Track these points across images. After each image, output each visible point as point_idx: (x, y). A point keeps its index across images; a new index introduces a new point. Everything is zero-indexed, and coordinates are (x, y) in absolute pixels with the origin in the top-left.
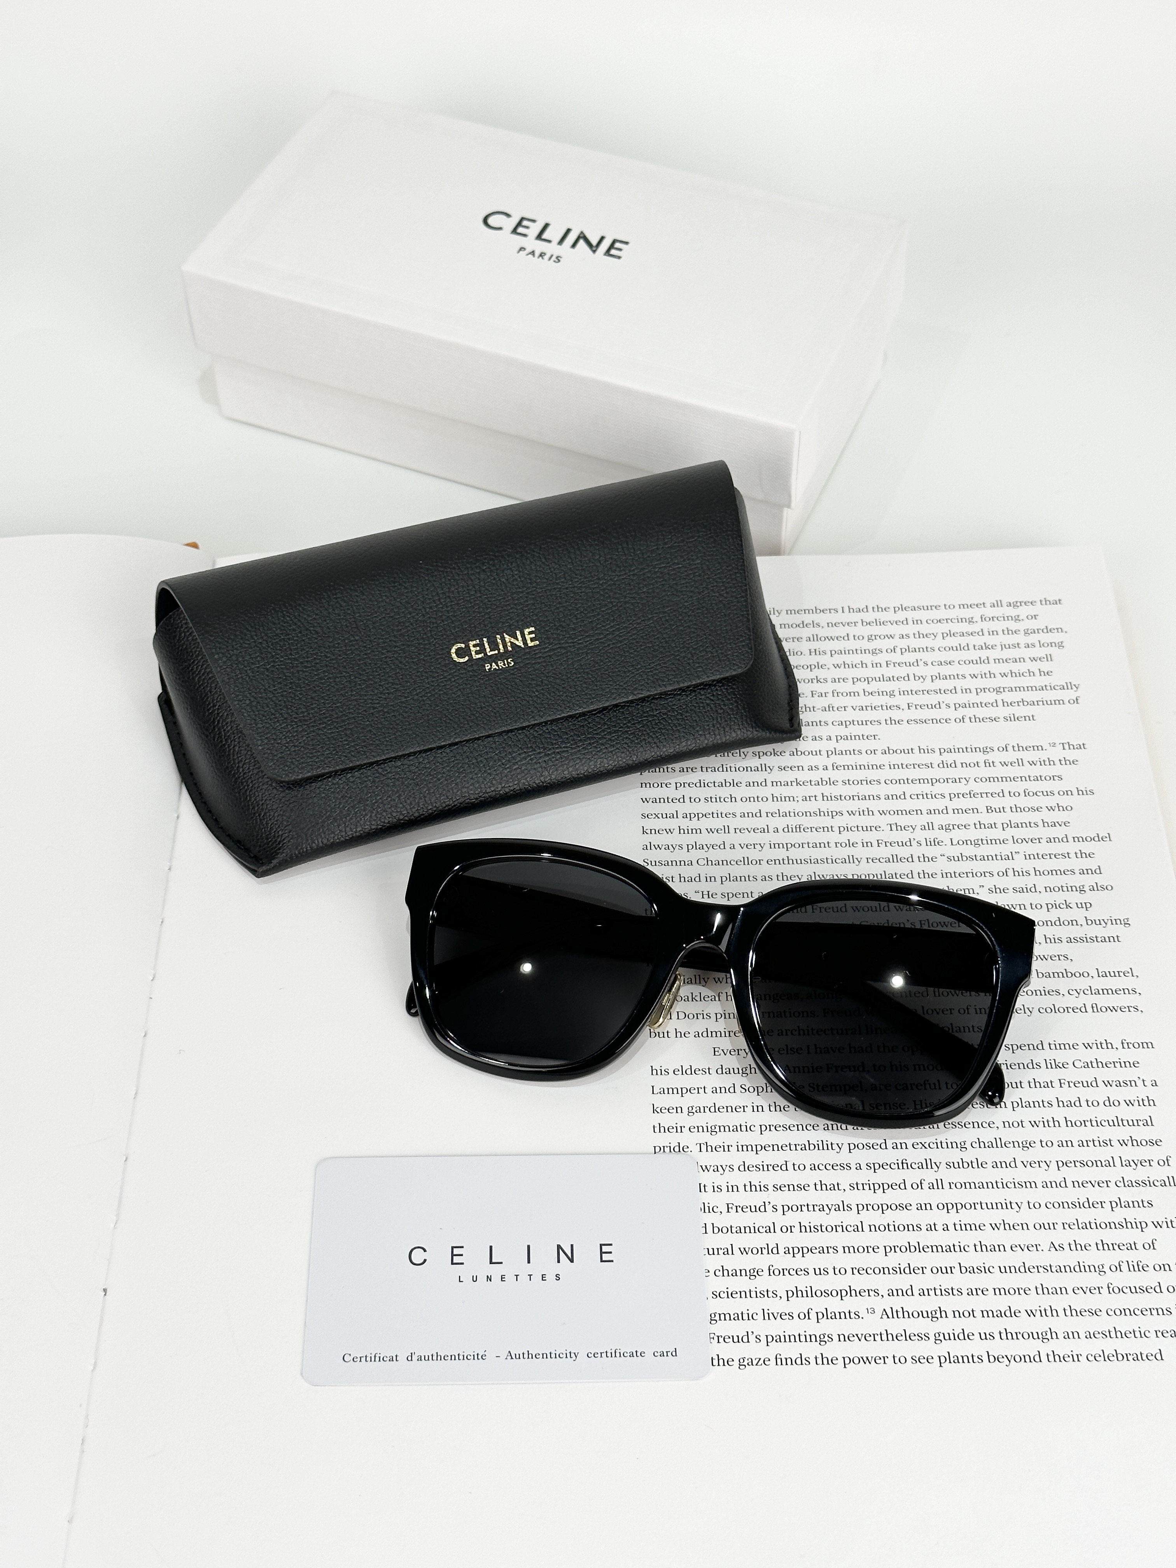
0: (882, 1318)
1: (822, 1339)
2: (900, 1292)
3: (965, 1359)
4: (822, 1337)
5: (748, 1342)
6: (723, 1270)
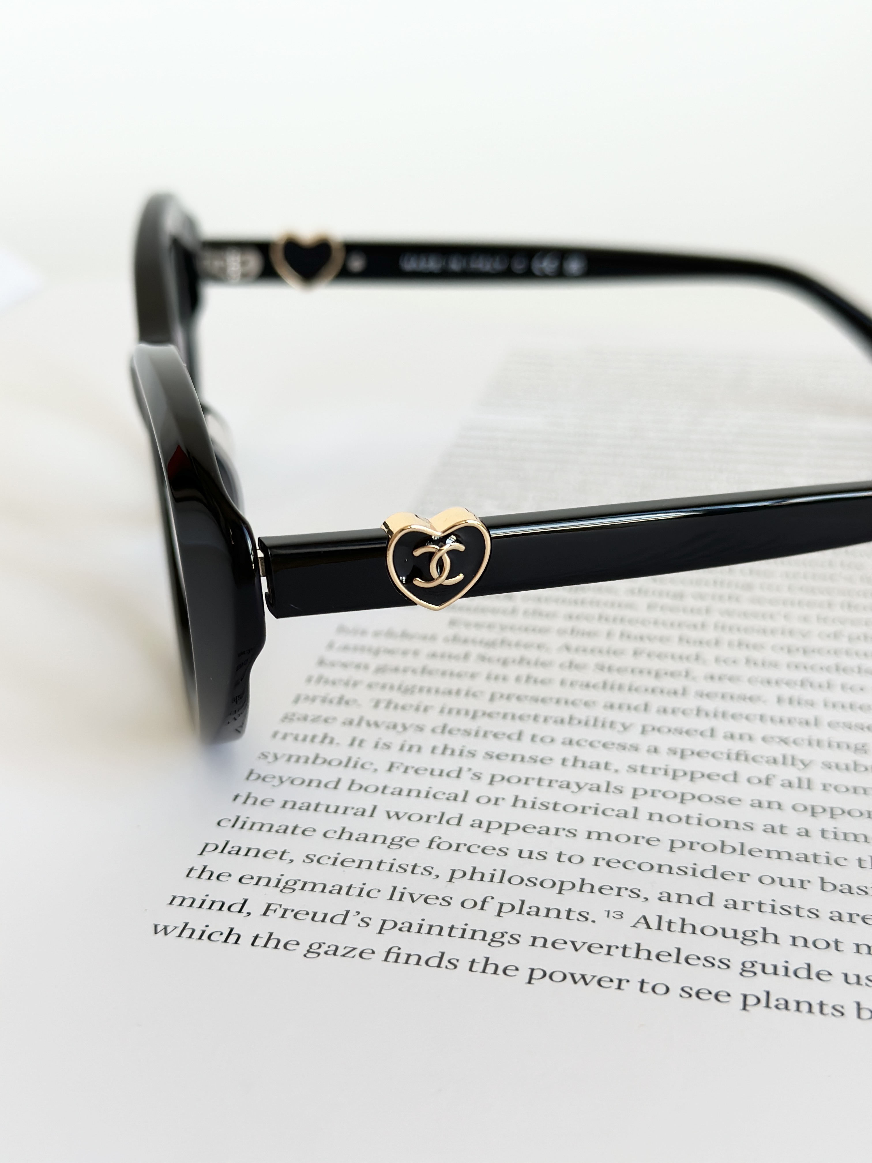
0: (634, 926)
1: (496, 939)
2: (685, 899)
3: (805, 1006)
4: (498, 935)
5: (343, 923)
6: (343, 832)
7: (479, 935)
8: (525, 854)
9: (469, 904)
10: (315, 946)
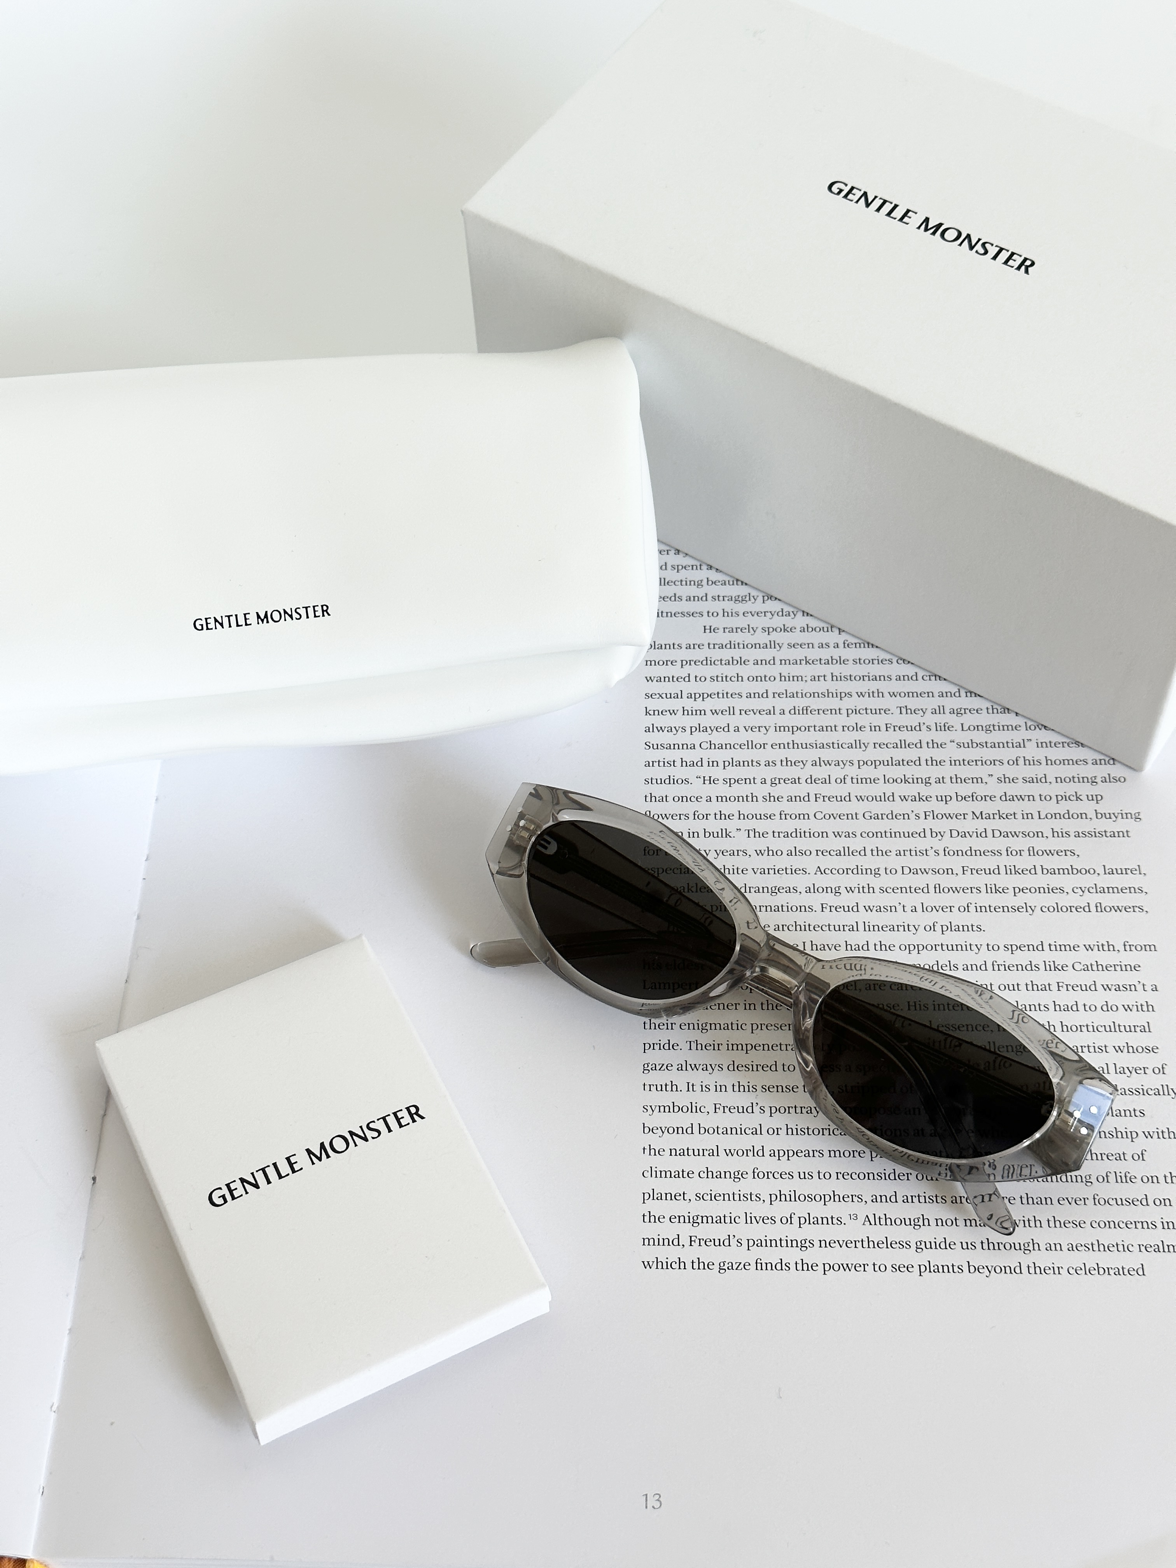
0: (864, 1224)
1: (803, 1245)
2: (883, 1198)
3: (946, 1268)
4: (803, 1242)
5: (729, 1245)
6: (708, 1172)
7: (794, 1243)
8: (802, 1176)
9: (784, 1221)
10: (722, 1264)
